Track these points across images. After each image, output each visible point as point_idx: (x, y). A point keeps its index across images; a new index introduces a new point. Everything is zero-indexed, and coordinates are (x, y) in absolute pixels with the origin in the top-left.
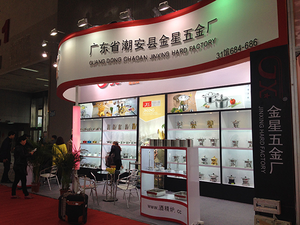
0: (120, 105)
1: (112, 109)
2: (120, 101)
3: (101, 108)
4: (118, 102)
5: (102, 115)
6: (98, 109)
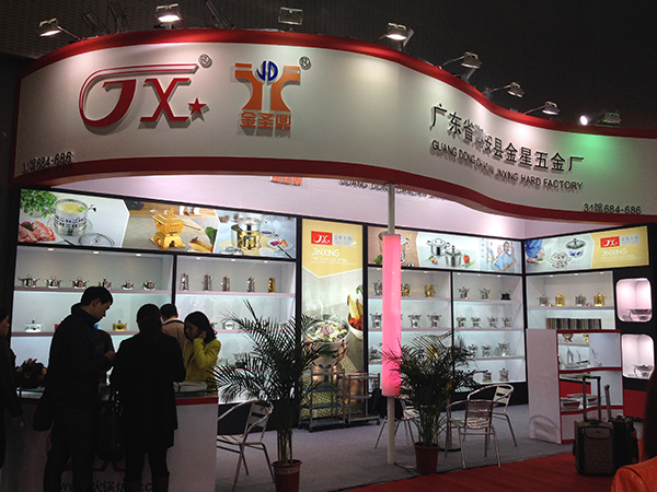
0: (244, 227)
1: (212, 234)
3: (165, 222)
4: (236, 217)
5: (172, 244)
6: (155, 224)
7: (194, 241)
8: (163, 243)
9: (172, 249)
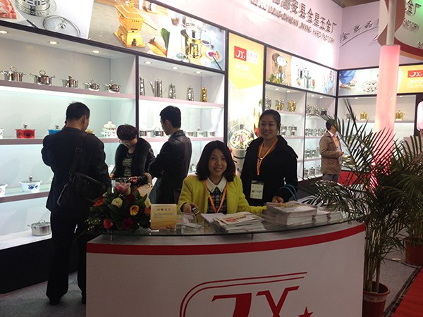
0: (190, 34)
1: (166, 36)
2: (188, 20)
3: (127, 14)
4: (184, 22)
5: (134, 43)
6: (118, 16)
7: (152, 42)
8: (126, 40)
9: (134, 49)
